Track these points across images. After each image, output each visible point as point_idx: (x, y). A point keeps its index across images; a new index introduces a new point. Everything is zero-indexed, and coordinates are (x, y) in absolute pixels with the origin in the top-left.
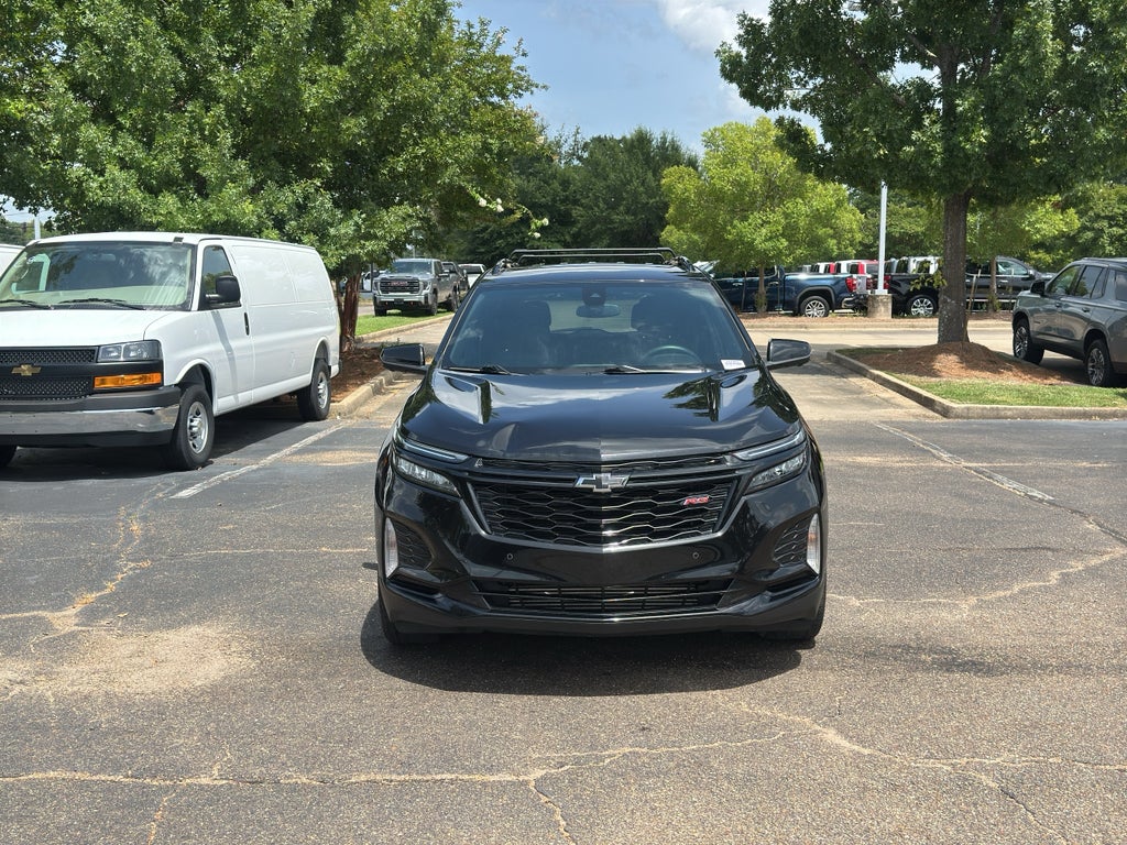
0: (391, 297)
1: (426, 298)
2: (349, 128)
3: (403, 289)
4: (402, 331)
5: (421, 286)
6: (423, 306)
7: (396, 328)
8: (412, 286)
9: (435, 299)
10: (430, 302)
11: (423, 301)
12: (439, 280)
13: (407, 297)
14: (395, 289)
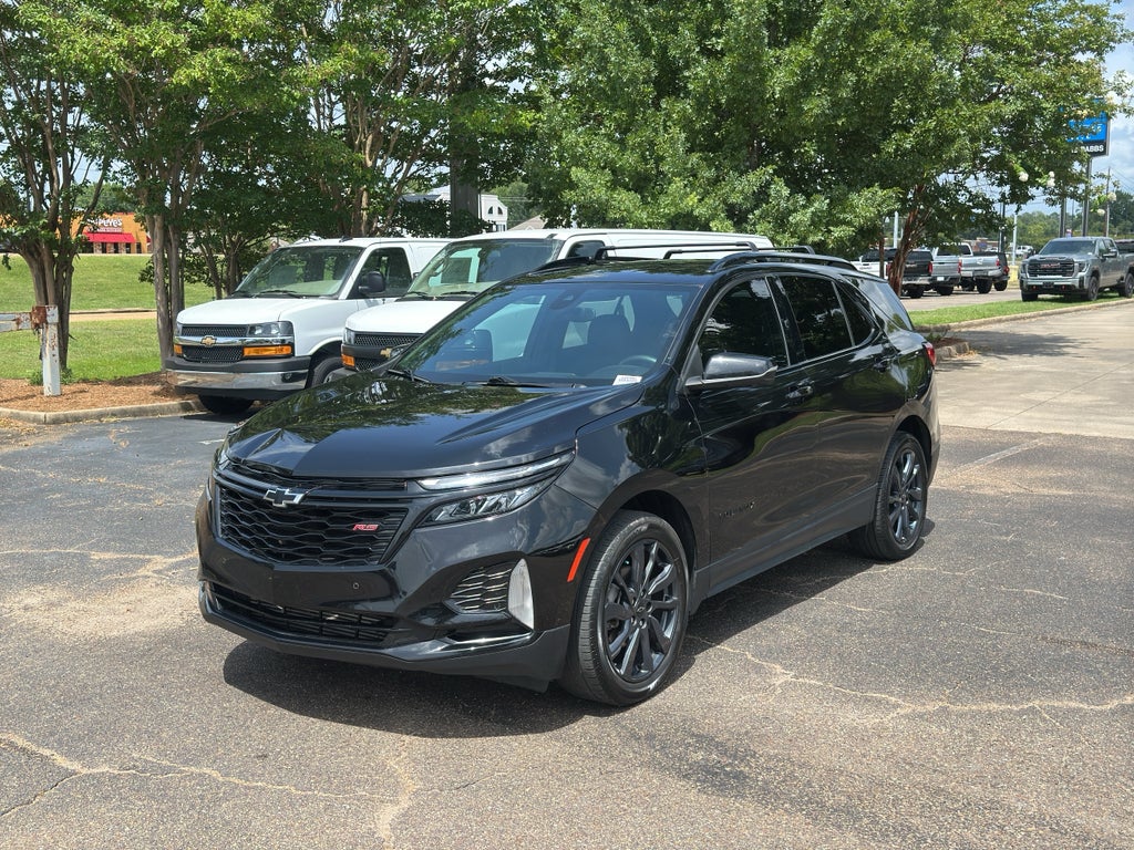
0: (1040, 280)
1: (1081, 280)
2: (811, 109)
3: (1054, 271)
4: (1024, 318)
5: (1076, 269)
6: (1076, 290)
7: (1013, 316)
8: (1066, 268)
9: (1096, 283)
10: (1086, 286)
11: (1077, 285)
12: (1103, 261)
13: (1059, 280)
14: (1045, 272)
